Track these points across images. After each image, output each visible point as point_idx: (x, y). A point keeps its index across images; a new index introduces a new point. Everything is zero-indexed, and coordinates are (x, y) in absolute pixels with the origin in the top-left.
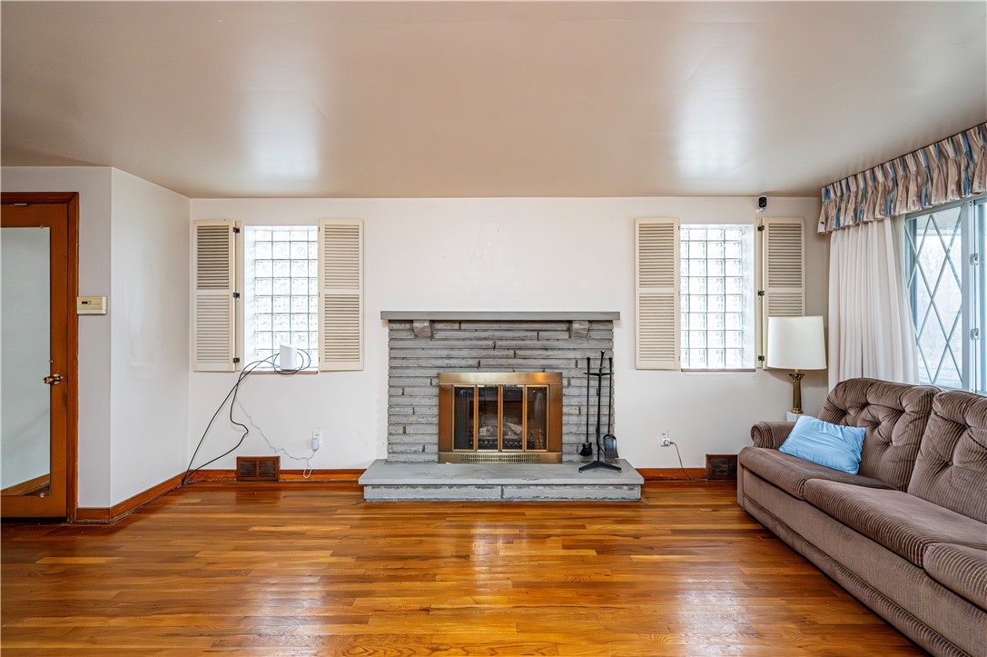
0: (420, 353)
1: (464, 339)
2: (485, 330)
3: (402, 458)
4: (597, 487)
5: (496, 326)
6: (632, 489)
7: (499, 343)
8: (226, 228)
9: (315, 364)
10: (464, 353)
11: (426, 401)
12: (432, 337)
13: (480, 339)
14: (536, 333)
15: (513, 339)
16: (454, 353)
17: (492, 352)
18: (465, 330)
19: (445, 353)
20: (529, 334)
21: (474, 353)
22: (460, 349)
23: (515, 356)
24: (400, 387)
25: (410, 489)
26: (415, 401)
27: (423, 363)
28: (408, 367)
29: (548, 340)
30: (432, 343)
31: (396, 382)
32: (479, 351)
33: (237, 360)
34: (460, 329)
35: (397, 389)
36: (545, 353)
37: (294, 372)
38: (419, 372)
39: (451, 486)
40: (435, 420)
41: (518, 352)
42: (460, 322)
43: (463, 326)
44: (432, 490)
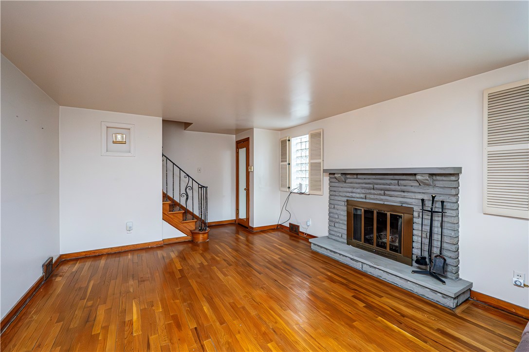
0: (341, 189)
1: (359, 183)
2: (369, 179)
3: (334, 237)
4: (417, 285)
5: (374, 177)
6: (445, 298)
7: (376, 186)
8: (286, 140)
9: (307, 191)
10: (358, 191)
11: (342, 213)
12: (345, 182)
13: (366, 184)
14: (396, 182)
15: (384, 184)
16: (354, 190)
17: (372, 191)
18: (359, 179)
19: (350, 190)
20: (393, 182)
21: (363, 191)
22: (357, 188)
23: (384, 194)
24: (333, 204)
25: (325, 250)
26: (338, 212)
27: (341, 194)
28: (336, 196)
29: (405, 186)
30: (345, 185)
31: (332, 202)
32: (366, 190)
33: (289, 188)
34: (357, 178)
35: (332, 205)
36: (403, 194)
37: (303, 193)
38: (340, 198)
39: (340, 254)
40: (346, 223)
41: (386, 192)
42: (357, 174)
43: (359, 176)
44: (333, 253)
